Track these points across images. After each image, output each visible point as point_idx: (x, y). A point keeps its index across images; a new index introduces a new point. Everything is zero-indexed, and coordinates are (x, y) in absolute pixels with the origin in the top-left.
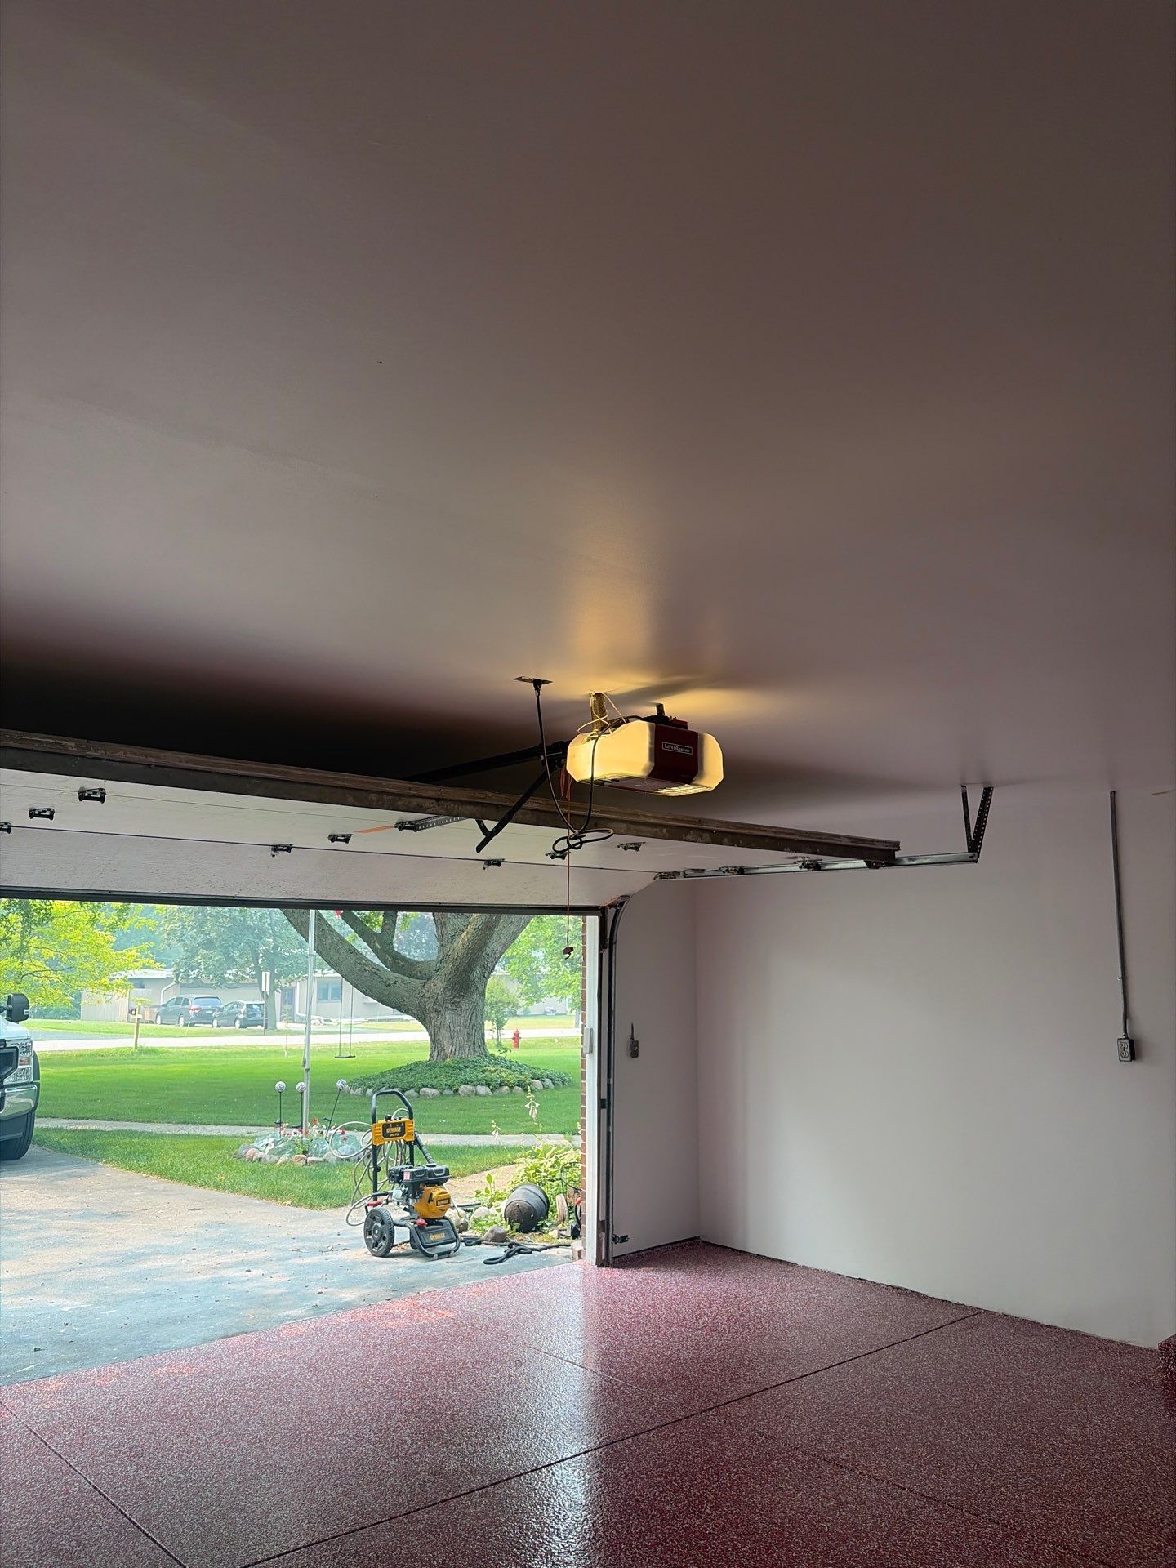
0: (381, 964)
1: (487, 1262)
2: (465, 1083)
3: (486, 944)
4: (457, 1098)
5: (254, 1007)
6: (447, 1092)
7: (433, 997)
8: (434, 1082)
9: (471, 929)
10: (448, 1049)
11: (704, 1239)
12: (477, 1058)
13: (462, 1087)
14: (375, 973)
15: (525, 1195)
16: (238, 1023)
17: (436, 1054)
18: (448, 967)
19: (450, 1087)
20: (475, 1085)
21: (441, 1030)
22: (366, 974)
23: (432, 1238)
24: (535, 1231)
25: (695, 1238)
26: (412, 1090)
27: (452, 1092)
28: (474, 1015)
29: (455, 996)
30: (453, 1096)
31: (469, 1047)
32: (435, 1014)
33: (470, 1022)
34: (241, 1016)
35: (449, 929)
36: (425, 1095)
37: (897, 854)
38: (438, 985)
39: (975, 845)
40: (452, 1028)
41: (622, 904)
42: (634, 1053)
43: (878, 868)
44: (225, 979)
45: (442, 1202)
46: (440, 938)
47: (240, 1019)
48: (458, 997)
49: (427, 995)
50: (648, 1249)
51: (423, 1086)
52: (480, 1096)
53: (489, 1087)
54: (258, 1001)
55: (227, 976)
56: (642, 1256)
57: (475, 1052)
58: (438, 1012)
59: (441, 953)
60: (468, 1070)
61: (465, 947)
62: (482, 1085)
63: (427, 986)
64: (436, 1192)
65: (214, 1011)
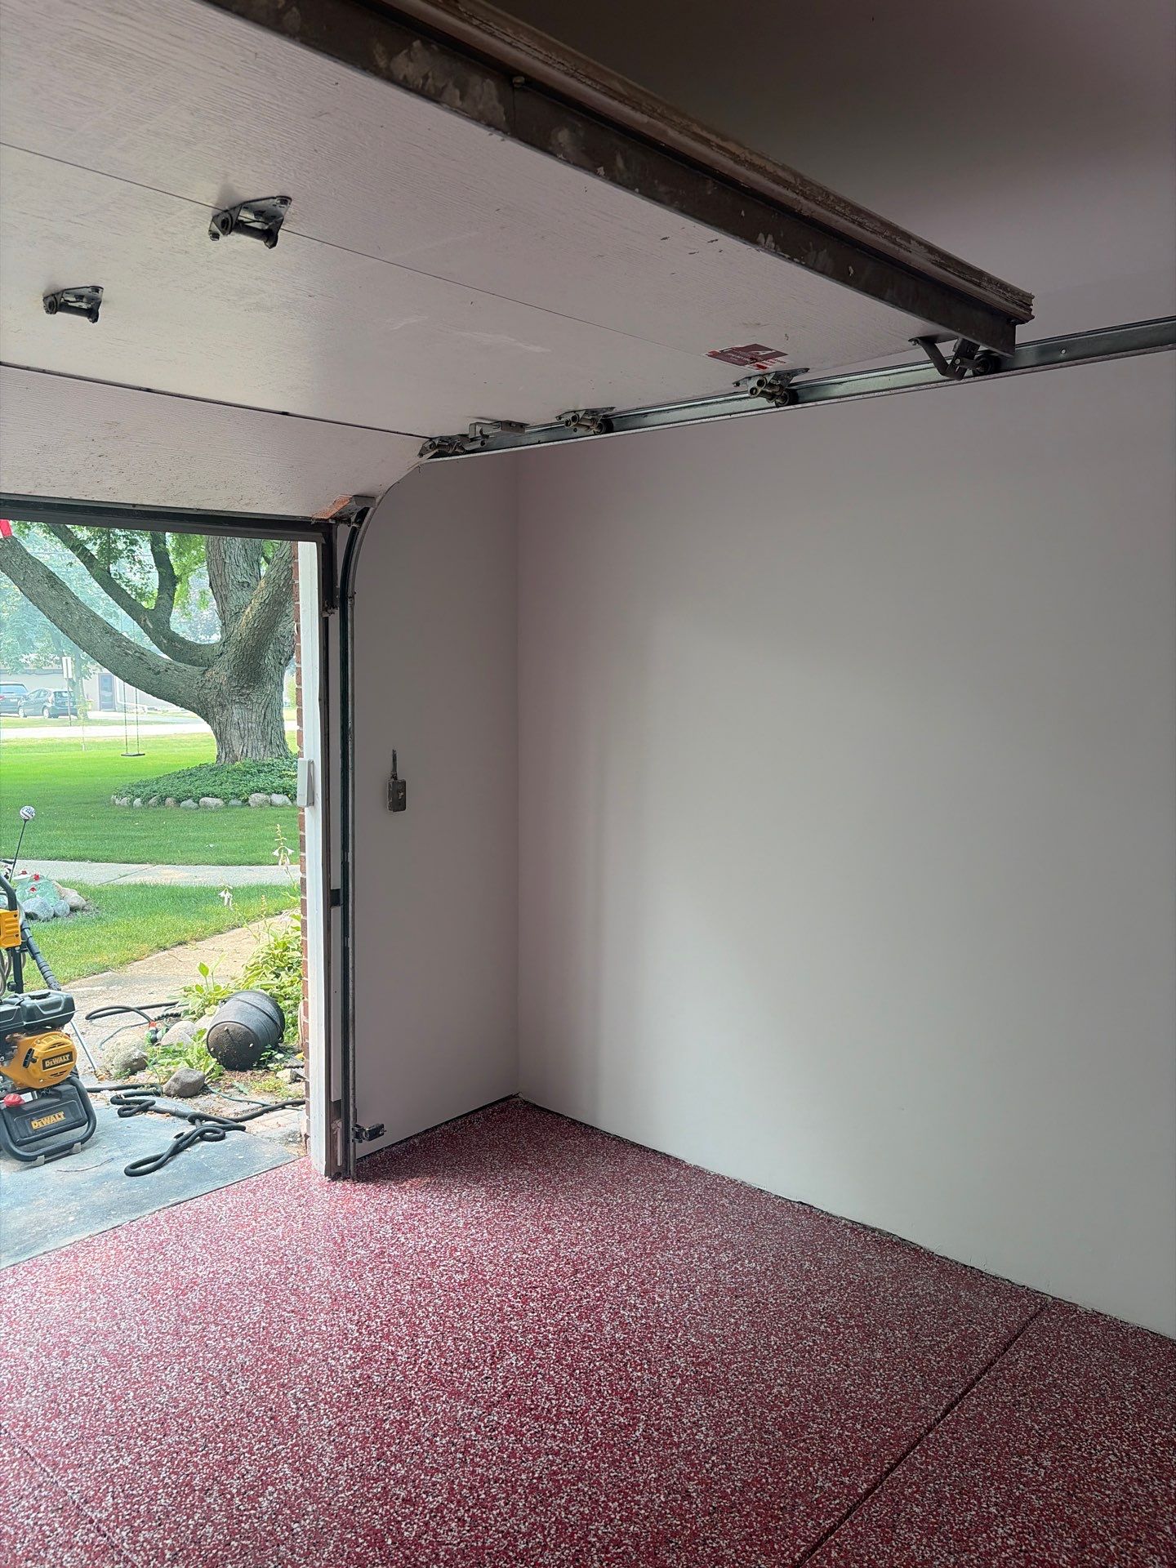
0: (154, 648)
1: (133, 1171)
2: (257, 792)
3: (276, 624)
4: (246, 809)
5: (64, 694)
6: (233, 802)
7: (215, 687)
8: (217, 790)
9: (256, 604)
10: (238, 750)
11: (527, 1099)
12: (275, 760)
13: (253, 796)
14: (140, 658)
15: (241, 1011)
16: (46, 711)
17: (224, 756)
18: (231, 651)
19: (238, 796)
20: (268, 794)
21: (228, 728)
22: (128, 659)
23: (36, 1124)
24: (259, 1068)
25: (512, 1097)
26: (190, 801)
27: (240, 802)
28: (269, 710)
29: (243, 687)
30: (242, 806)
31: (265, 747)
32: (219, 709)
33: (265, 718)
34: (49, 705)
35: (232, 604)
36: (206, 806)
38: (220, 674)
40: (242, 726)
41: (362, 515)
42: (398, 803)
44: (20, 665)
45: (55, 1061)
46: (222, 614)
47: (49, 709)
48: (247, 688)
49: (209, 685)
50: (426, 1131)
51: (204, 795)
52: (276, 806)
53: (287, 795)
54: (64, 687)
55: (23, 660)
56: (414, 1147)
57: (272, 753)
58: (223, 706)
59: (224, 635)
60: (261, 774)
61: (249, 626)
62: (278, 793)
63: (208, 675)
64: (42, 1045)
65: (19, 699)
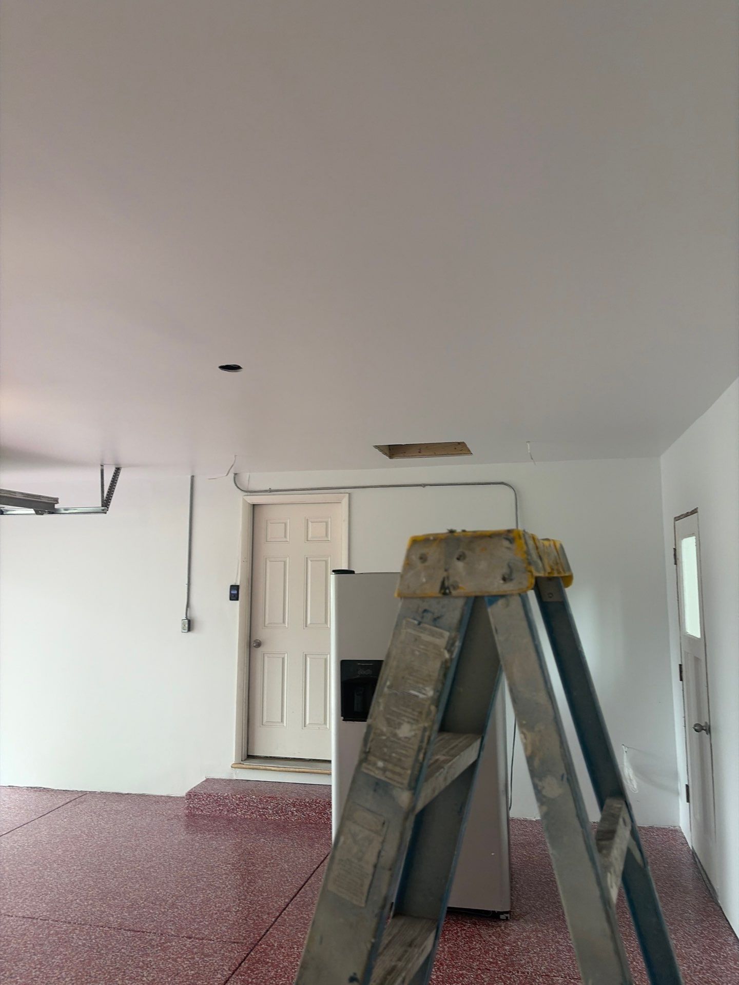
37: (56, 506)
39: (106, 503)
43: (42, 514)
